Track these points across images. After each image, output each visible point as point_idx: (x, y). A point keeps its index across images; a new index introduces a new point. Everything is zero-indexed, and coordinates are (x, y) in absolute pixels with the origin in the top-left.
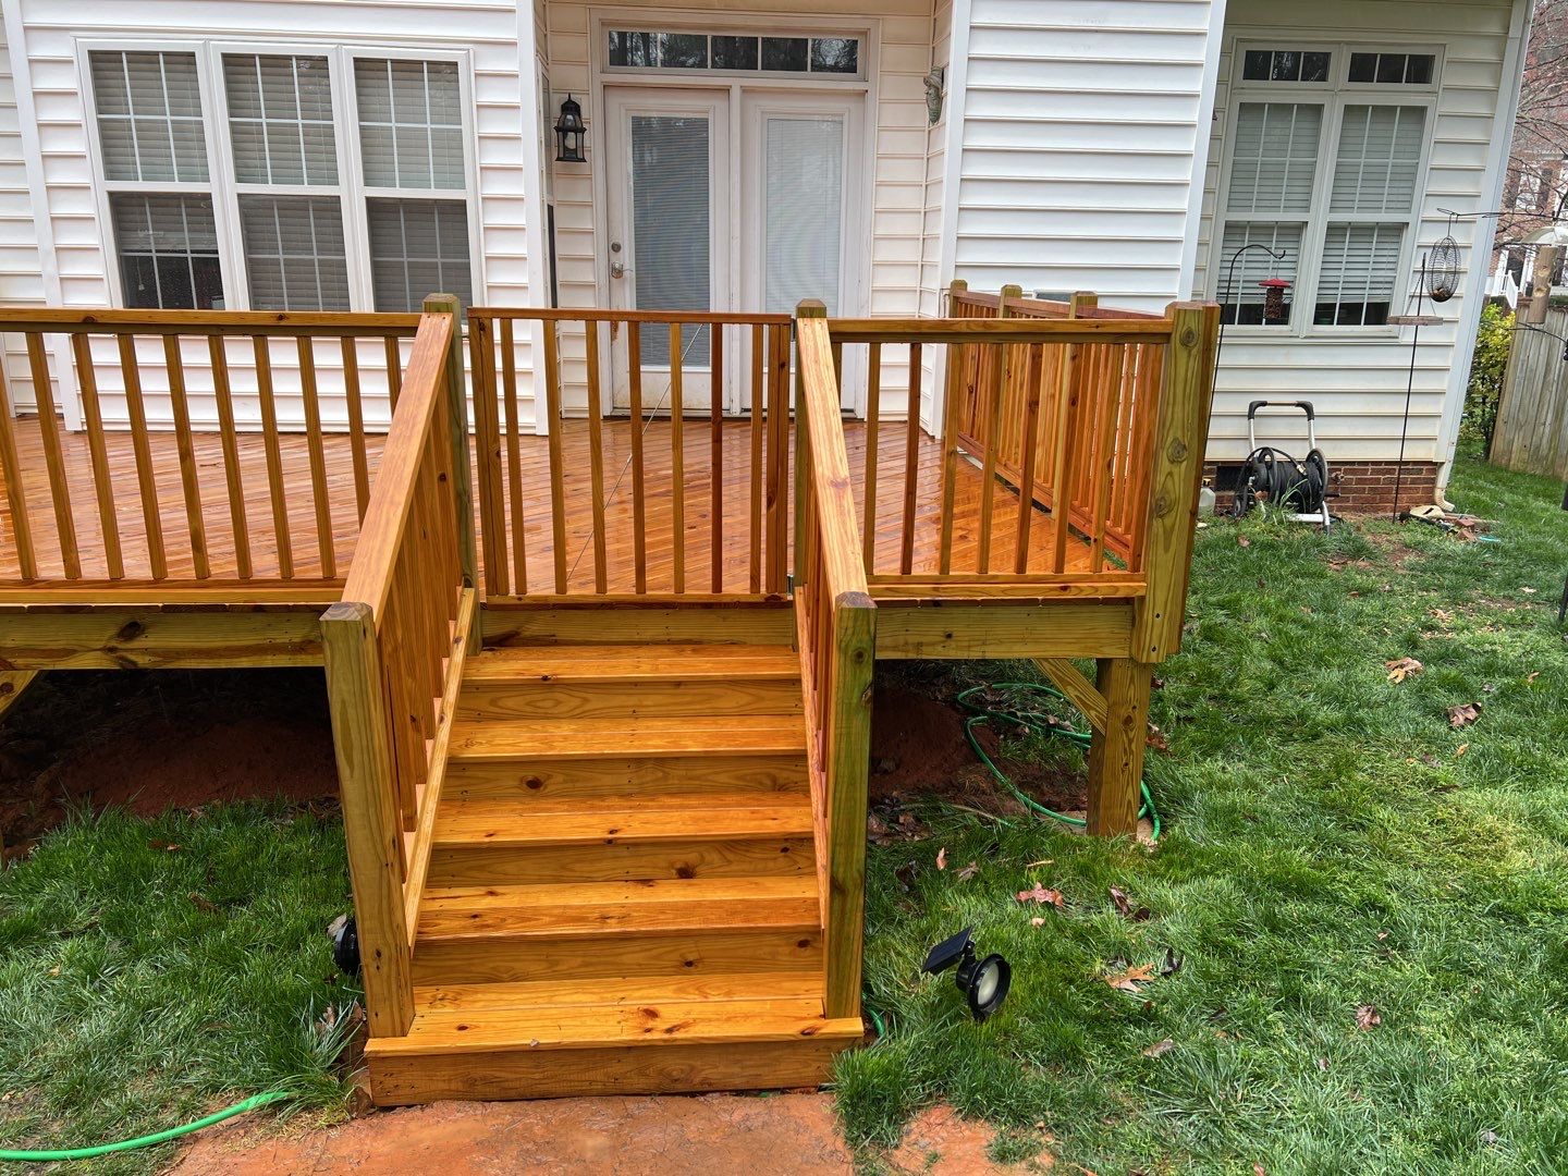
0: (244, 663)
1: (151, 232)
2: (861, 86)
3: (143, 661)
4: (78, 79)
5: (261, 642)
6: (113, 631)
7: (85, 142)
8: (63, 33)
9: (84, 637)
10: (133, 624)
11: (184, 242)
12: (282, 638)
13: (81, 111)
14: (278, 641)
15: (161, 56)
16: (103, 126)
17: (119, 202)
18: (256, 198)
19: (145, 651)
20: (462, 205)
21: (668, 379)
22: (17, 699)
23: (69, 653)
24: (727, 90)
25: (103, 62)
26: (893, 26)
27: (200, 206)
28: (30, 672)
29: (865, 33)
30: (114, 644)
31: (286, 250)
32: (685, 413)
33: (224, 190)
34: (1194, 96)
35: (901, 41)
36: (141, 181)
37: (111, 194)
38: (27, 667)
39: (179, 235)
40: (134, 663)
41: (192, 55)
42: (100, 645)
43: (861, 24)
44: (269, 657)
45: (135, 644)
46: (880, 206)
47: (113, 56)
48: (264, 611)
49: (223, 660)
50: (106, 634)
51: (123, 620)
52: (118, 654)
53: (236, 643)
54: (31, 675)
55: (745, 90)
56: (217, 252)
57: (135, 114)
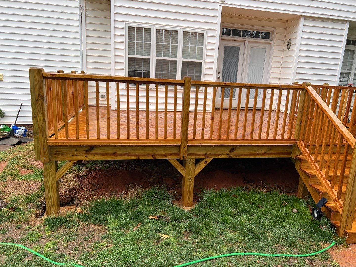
0: (252, 157)
1: (135, 66)
2: (271, 42)
3: (233, 157)
4: (125, 32)
5: (256, 153)
6: (229, 150)
7: (125, 46)
8: (123, 22)
9: (223, 151)
10: (233, 149)
11: (143, 69)
12: (260, 152)
13: (125, 39)
14: (259, 152)
15: (143, 29)
16: (129, 43)
17: (130, 60)
18: (159, 60)
19: (234, 154)
20: (201, 63)
21: (229, 101)
22: (208, 164)
23: (219, 155)
24: (244, 42)
25: (131, 29)
26: (278, 30)
27: (147, 61)
28: (211, 159)
29: (272, 31)
30: (228, 153)
31: (163, 71)
32: (232, 108)
33: (153, 58)
34: (341, 47)
35: (279, 33)
36: (135, 55)
37: (129, 58)
38: (211, 158)
39: (141, 67)
40: (231, 157)
41: (150, 29)
42: (226, 153)
43: (272, 29)
44: (257, 156)
45: (233, 153)
46: (273, 66)
47: (133, 28)
48: (258, 146)
49: (248, 157)
50: (228, 151)
51: (231, 148)
52: (229, 155)
53: (251, 153)
54: (212, 159)
55: (249, 42)
56: (150, 71)
57: (136, 41)
